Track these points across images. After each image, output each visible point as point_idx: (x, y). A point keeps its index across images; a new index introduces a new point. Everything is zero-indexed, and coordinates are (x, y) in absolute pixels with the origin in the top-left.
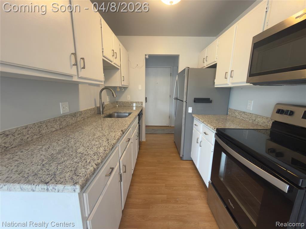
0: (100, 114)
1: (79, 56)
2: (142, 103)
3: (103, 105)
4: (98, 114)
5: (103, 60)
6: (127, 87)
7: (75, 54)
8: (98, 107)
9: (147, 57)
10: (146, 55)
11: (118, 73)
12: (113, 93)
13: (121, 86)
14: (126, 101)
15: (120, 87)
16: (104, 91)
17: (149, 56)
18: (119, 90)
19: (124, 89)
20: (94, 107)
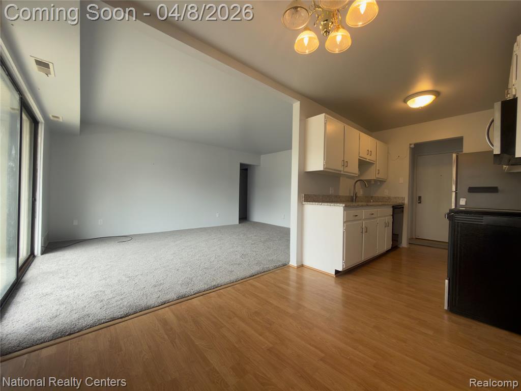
0: (353, 201)
1: (345, 161)
2: (404, 199)
3: (356, 194)
4: (351, 201)
5: (359, 159)
6: (385, 181)
7: (344, 161)
8: (351, 196)
9: (412, 146)
10: (410, 144)
11: (373, 168)
12: (365, 184)
13: (375, 178)
14: (383, 196)
15: (375, 180)
16: (358, 183)
17: (414, 145)
18: (373, 182)
19: (379, 182)
20: (348, 195)
